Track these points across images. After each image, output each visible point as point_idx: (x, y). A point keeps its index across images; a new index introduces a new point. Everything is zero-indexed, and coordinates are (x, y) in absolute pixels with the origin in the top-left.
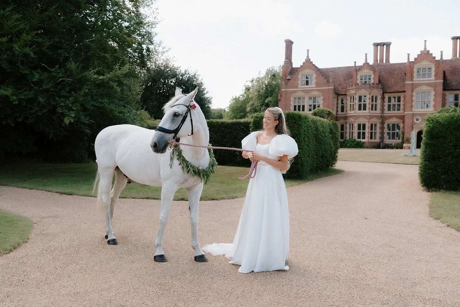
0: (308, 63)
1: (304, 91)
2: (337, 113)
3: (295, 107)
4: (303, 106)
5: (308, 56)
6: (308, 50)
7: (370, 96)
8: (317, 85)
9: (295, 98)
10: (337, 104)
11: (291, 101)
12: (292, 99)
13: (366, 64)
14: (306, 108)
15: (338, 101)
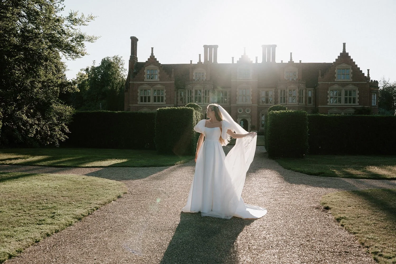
0: (152, 60)
1: (148, 84)
2: (177, 104)
3: (142, 98)
4: (149, 97)
5: (152, 54)
6: (152, 48)
7: (204, 91)
8: (161, 78)
9: (141, 90)
10: (177, 96)
11: (138, 92)
12: (139, 91)
13: (200, 62)
14: (152, 99)
15: (178, 94)
